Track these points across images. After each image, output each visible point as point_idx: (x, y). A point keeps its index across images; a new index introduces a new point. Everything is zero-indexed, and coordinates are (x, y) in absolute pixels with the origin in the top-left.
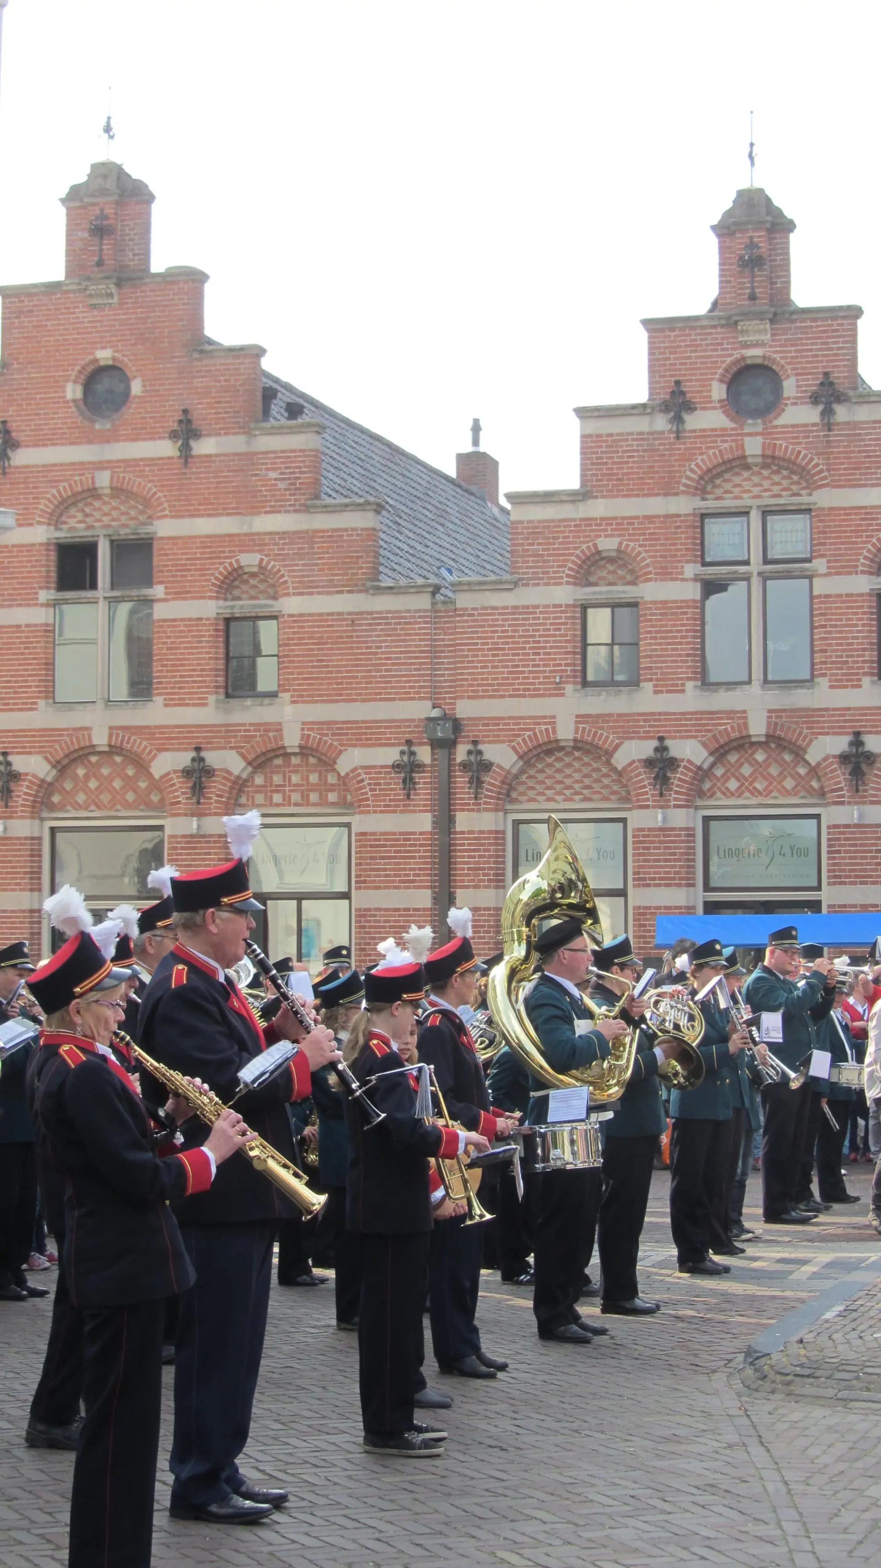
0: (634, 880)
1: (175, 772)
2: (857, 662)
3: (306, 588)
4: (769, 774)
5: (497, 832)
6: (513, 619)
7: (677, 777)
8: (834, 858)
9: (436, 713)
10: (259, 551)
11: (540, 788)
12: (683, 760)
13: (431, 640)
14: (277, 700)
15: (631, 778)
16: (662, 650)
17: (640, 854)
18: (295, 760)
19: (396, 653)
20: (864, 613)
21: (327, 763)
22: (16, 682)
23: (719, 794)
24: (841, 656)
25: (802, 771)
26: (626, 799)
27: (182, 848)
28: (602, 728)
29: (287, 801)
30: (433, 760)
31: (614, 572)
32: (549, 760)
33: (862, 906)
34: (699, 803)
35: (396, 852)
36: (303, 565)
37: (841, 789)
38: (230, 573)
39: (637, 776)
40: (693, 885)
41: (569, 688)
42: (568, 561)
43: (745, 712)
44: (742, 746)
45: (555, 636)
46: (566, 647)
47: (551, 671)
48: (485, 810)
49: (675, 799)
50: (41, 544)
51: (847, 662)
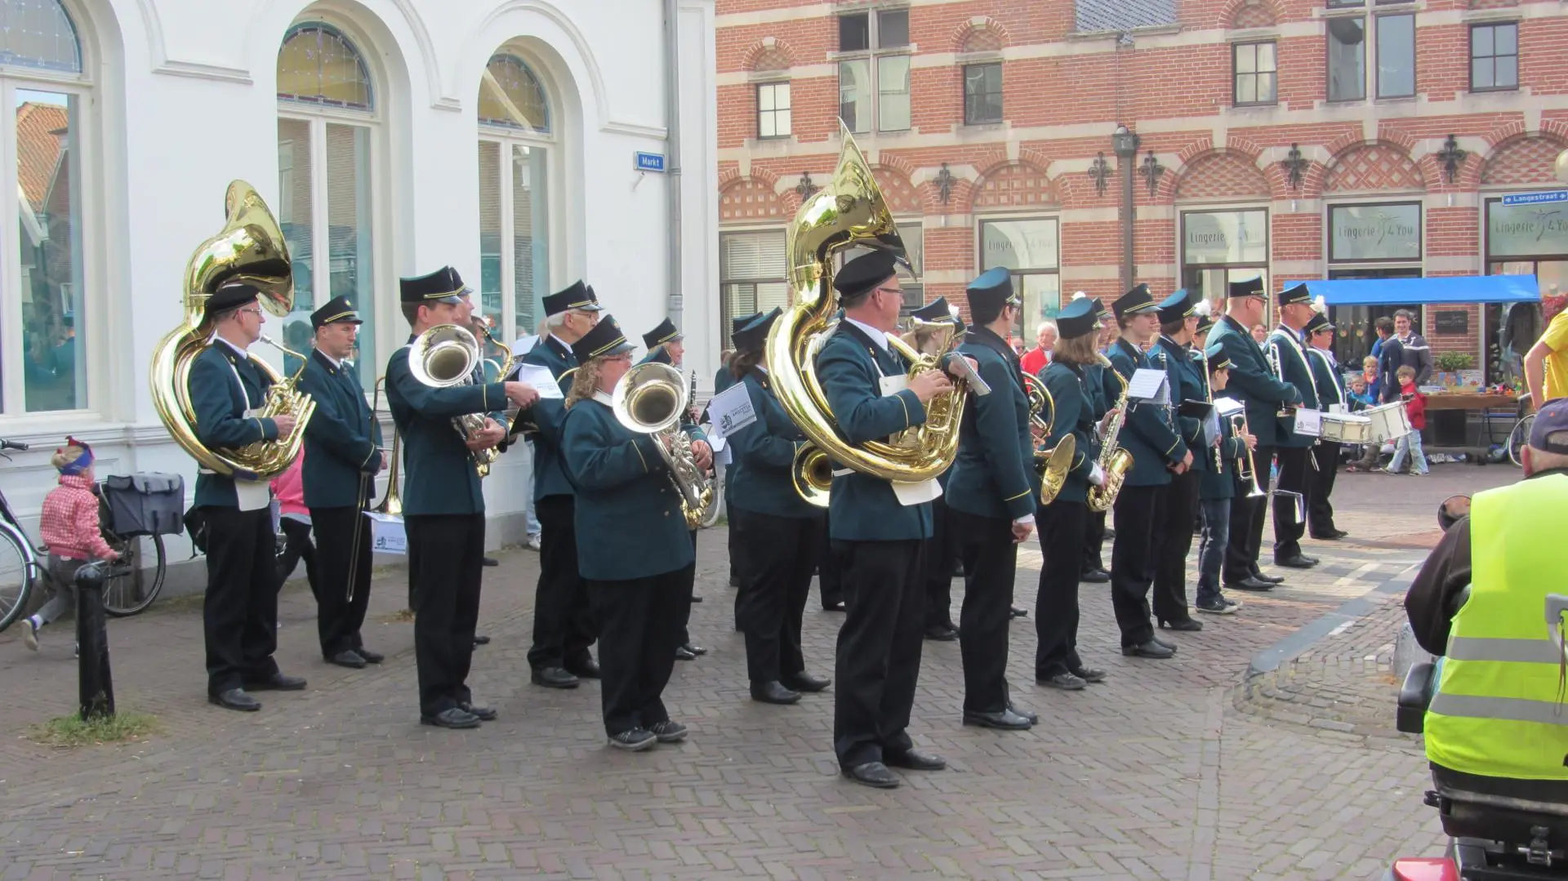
0: (1274, 254)
1: (928, 182)
2: (1451, 79)
3: (1022, 40)
4: (1380, 170)
5: (1168, 220)
6: (1179, 57)
7: (1306, 175)
8: (1432, 235)
9: (1120, 131)
10: (986, 14)
11: (1201, 186)
12: (1312, 161)
13: (1116, 75)
14: (1002, 126)
15: (1271, 177)
16: (1295, 76)
17: (1279, 235)
18: (1016, 170)
19: (1090, 86)
20: (1457, 40)
21: (1040, 172)
22: (813, 120)
23: (1340, 187)
24: (1439, 75)
25: (1407, 167)
26: (1268, 193)
27: (935, 239)
28: (1247, 138)
29: (1011, 202)
30: (1119, 166)
31: (1257, 17)
32: (1208, 164)
33: (1454, 272)
34: (1325, 194)
35: (1092, 237)
36: (1019, 22)
37: (1438, 181)
38: (965, 31)
39: (1276, 174)
40: (1320, 258)
41: (1222, 108)
42: (1220, 9)
43: (1361, 122)
44: (1359, 149)
45: (1211, 68)
46: (1219, 77)
47: (1208, 96)
48: (1159, 204)
49: (1306, 192)
50: (827, 17)
51: (1443, 80)
